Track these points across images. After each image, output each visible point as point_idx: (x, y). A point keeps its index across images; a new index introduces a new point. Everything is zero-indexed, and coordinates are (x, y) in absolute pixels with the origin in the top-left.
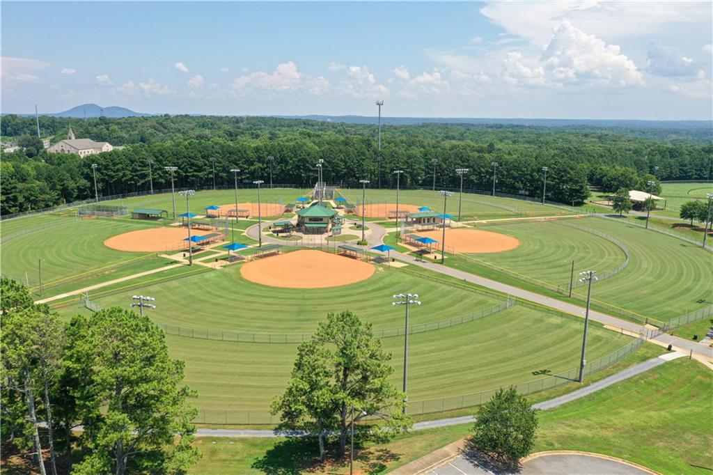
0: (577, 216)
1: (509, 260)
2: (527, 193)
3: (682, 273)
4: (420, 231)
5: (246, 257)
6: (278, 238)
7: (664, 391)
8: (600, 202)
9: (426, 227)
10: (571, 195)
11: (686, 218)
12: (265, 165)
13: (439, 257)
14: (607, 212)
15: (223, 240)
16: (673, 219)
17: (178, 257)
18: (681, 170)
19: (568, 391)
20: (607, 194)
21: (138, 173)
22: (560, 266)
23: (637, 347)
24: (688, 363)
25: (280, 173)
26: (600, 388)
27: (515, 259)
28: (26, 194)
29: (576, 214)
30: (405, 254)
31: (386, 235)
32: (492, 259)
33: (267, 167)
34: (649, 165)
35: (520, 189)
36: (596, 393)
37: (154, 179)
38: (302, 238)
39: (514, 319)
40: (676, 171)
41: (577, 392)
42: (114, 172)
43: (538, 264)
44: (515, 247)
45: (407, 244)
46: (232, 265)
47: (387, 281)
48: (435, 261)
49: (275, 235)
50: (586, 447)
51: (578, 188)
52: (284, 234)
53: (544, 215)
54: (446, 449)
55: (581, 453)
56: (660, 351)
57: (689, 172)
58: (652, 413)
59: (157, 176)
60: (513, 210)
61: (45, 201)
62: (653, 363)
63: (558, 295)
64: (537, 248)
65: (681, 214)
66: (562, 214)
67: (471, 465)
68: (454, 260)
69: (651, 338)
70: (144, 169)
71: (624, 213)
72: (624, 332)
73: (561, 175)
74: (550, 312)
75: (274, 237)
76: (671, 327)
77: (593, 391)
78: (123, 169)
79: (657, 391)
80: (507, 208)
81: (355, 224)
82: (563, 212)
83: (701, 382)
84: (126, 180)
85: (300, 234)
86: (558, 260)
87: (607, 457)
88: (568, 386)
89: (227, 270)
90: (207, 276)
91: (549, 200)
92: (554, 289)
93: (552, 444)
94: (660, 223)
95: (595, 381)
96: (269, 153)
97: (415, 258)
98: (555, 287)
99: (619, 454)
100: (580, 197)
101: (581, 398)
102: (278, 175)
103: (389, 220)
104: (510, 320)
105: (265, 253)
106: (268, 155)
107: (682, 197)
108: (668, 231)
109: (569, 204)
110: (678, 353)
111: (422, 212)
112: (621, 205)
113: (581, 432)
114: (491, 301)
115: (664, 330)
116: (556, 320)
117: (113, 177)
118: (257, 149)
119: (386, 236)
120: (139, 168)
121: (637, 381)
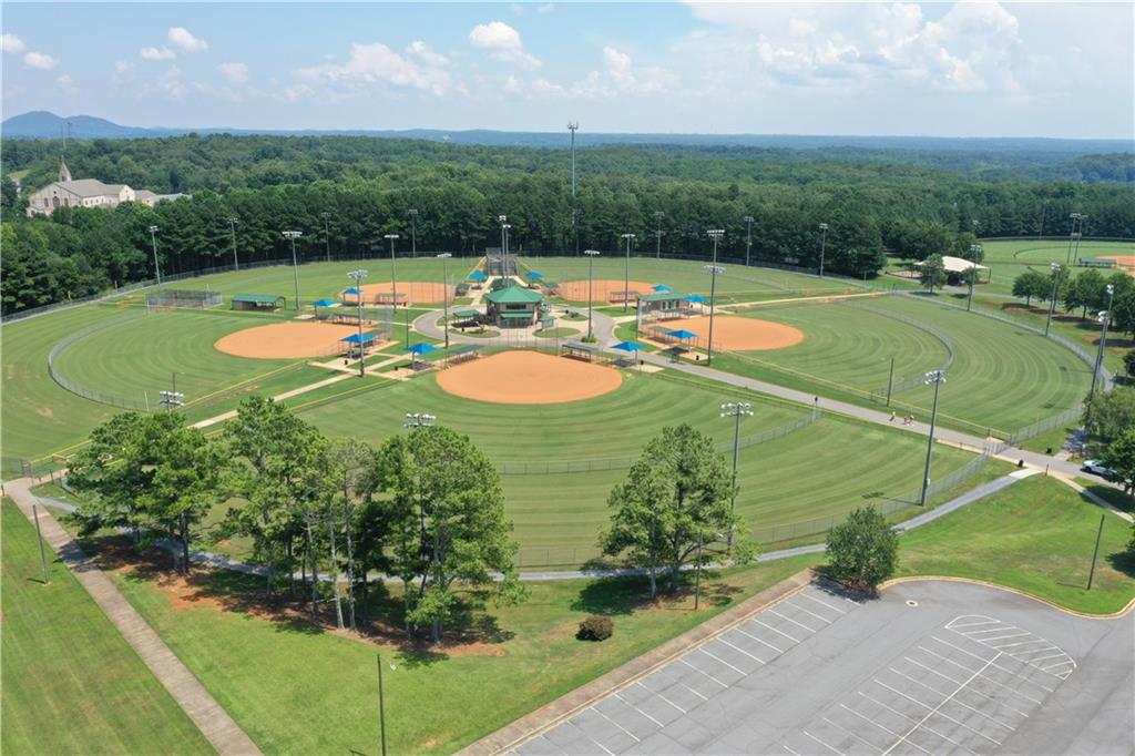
0: (873, 294)
1: (798, 359)
2: (797, 261)
3: (1024, 371)
4: (663, 320)
5: (434, 363)
6: (466, 334)
7: (1020, 513)
8: (900, 274)
9: (670, 315)
10: (860, 264)
11: (1021, 296)
12: (405, 223)
13: (704, 357)
14: (914, 288)
15: (389, 340)
16: (1001, 296)
17: (338, 364)
18: (1003, 221)
19: (911, 516)
20: (908, 261)
21: (216, 238)
22: (867, 366)
23: (983, 465)
24: (1043, 481)
25: (427, 234)
26: (946, 512)
27: (804, 358)
28: (59, 275)
29: (870, 291)
30: (653, 353)
31: (617, 327)
32: (774, 359)
33: (409, 225)
34: (959, 215)
35: (785, 255)
36: (943, 517)
37: (239, 246)
38: (499, 334)
39: (825, 436)
40: (997, 224)
41: (921, 517)
42: (183, 238)
43: (836, 363)
44: (799, 341)
45: (651, 339)
46: (422, 374)
47: (644, 391)
48: (697, 362)
49: (460, 330)
50: (945, 572)
51: (870, 253)
52: (473, 329)
53: (828, 294)
54: (792, 579)
55: (941, 578)
56: (1010, 468)
57: (1015, 225)
58: (1011, 536)
59: (245, 242)
60: (782, 286)
61: (87, 284)
62: (1002, 482)
63: (872, 404)
64: (830, 341)
65: (1014, 290)
66: (850, 293)
67: (826, 594)
68: (724, 360)
69: (997, 453)
70: (223, 231)
71: (935, 290)
72: (963, 447)
73: (845, 234)
74: (867, 425)
75: (458, 333)
76: (1019, 439)
77: (939, 515)
78: (195, 233)
79: (1012, 513)
80: (773, 284)
81: (567, 312)
82: (852, 289)
83: (1061, 502)
84: (200, 250)
85: (495, 328)
86: (861, 358)
87: (969, 581)
88: (909, 510)
89: (418, 381)
90: (395, 390)
91: (829, 271)
92: (867, 397)
93: (908, 571)
94: (986, 303)
95: (941, 504)
96: (411, 205)
97: (669, 359)
98: (867, 394)
99: (983, 577)
100: (872, 266)
101: (927, 524)
102: (424, 238)
103: (613, 306)
104: (819, 438)
105: (461, 357)
106: (408, 208)
107: (1008, 263)
108: (997, 315)
109: (858, 276)
110: (1030, 470)
111: (659, 292)
112: (932, 278)
113: (936, 558)
114: (789, 413)
115: (1010, 443)
116: (876, 435)
117: (179, 245)
118: (391, 199)
119: (617, 330)
120: (217, 231)
121: (987, 503)
